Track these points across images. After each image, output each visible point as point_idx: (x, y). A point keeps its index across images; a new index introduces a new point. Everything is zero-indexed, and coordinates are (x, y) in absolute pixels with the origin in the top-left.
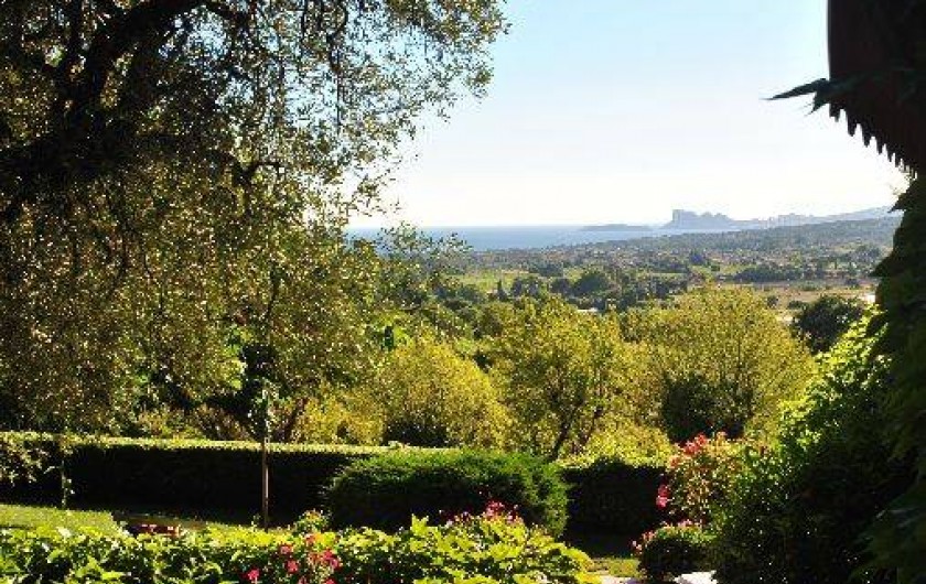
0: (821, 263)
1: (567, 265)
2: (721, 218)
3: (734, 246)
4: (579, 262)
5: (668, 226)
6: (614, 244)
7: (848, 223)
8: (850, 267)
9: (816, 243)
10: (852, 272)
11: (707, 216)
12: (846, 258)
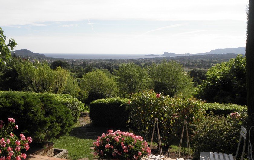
0: (193, 63)
1: (142, 62)
2: (174, 54)
3: (176, 59)
4: (144, 62)
5: (163, 55)
6: (151, 58)
7: (199, 55)
8: (199, 64)
9: (193, 59)
10: (200, 65)
11: (171, 53)
12: (199, 62)
